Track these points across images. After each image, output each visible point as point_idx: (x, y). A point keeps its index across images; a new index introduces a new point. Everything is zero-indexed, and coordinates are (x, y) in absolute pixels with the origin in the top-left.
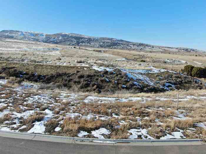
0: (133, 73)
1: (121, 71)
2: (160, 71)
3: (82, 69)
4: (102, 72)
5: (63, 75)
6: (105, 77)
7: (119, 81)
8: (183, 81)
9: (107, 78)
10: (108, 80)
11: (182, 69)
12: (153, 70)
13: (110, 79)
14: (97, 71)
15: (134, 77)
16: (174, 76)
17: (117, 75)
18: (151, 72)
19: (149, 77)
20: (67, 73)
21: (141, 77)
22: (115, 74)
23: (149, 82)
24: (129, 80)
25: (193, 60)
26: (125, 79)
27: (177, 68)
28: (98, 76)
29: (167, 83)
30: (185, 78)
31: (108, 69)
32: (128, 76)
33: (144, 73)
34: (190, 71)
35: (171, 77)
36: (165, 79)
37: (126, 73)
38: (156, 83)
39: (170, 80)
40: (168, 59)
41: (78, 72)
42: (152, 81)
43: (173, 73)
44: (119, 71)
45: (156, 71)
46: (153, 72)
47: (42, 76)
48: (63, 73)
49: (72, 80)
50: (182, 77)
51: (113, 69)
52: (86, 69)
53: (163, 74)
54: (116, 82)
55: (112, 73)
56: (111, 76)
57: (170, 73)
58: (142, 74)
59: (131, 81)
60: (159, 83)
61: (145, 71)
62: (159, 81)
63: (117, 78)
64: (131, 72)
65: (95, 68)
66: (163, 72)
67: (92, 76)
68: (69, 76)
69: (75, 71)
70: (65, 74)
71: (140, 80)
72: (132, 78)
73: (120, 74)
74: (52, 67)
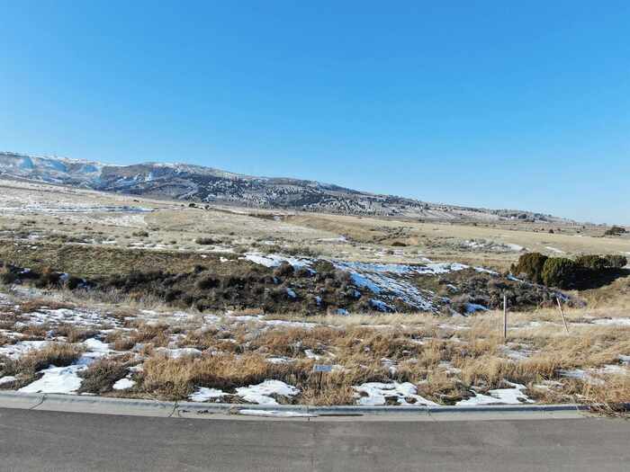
0: (371, 273)
1: (334, 268)
2: (449, 268)
3: (211, 261)
4: (275, 271)
5: (152, 280)
6: (283, 285)
7: (329, 295)
8: (518, 299)
9: (290, 286)
10: (292, 293)
11: (513, 265)
12: (429, 266)
13: (300, 291)
14: (261, 265)
15: (373, 287)
16: (492, 281)
17: (322, 280)
18: (423, 270)
19: (419, 287)
20: (165, 272)
21: (394, 286)
22: (314, 275)
23: (419, 299)
24: (357, 294)
25: (545, 243)
26: (346, 290)
27: (498, 261)
28: (262, 281)
29: (472, 302)
30: (524, 287)
31: (293, 262)
32: (356, 283)
33: (403, 275)
34: (536, 269)
35: (484, 286)
36: (466, 292)
37: (349, 275)
38: (440, 303)
39: (481, 293)
40: (473, 241)
41: (200, 269)
42: (426, 296)
43: (488, 274)
44: (328, 266)
45: (438, 268)
46: (430, 272)
47: (85, 281)
48: (151, 274)
49: (179, 293)
50: (515, 286)
51: (308, 262)
52: (226, 260)
53: (459, 277)
54: (318, 298)
55: (305, 273)
56: (304, 280)
57: (480, 273)
58: (395, 276)
59: (363, 297)
60: (448, 302)
61: (405, 269)
62: (447, 296)
63: (320, 288)
64: (364, 269)
65: (255, 257)
66: (459, 272)
67: (244, 282)
68: (172, 283)
69: (190, 267)
70: (159, 276)
71: (392, 293)
72: (366, 287)
73: (331, 276)
74: (119, 256)
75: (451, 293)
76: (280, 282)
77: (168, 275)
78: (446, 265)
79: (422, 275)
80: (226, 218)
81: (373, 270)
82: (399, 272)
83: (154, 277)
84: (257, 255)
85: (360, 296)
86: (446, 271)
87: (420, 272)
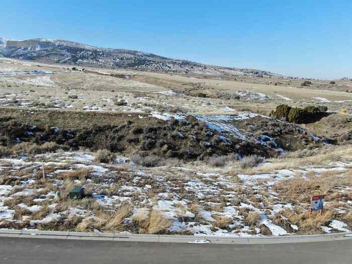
0: (214, 121)
1: (197, 120)
2: (249, 116)
3: (134, 118)
4: (169, 123)
5: (106, 130)
6: (175, 131)
7: (199, 135)
8: (283, 132)
9: (180, 131)
10: (181, 135)
11: (273, 111)
12: (239, 115)
13: (185, 133)
14: (162, 120)
15: (217, 128)
16: (270, 123)
17: (193, 127)
18: (237, 118)
19: (237, 127)
20: (112, 125)
21: (226, 128)
22: (189, 124)
23: (239, 134)
24: (212, 133)
25: (276, 92)
26: (206, 132)
28: (165, 129)
29: (263, 134)
31: (177, 117)
32: (210, 128)
33: (228, 121)
35: (266, 126)
36: (259, 129)
37: (205, 123)
38: (249, 136)
39: (266, 130)
41: (130, 123)
42: (242, 132)
43: (267, 118)
44: (194, 119)
45: (243, 116)
46: (240, 118)
47: (69, 131)
48: (105, 126)
49: (123, 136)
50: (280, 124)
51: (184, 117)
52: (142, 117)
53: (254, 121)
54: (195, 137)
55: (184, 124)
56: (185, 127)
57: (263, 118)
58: (225, 122)
59: (215, 135)
60: (252, 135)
61: (228, 118)
62: (251, 132)
63: (193, 131)
64: (211, 119)
65: (156, 115)
66: (254, 118)
67: (155, 130)
68: (117, 131)
69: (124, 122)
70: (110, 128)
71: (227, 132)
72: (215, 130)
73: (197, 124)
74: (82, 116)
75: (253, 130)
76: (174, 129)
77: (114, 127)
78: (247, 114)
79: (237, 121)
80: (100, 78)
81: (214, 119)
82: (226, 119)
83: (106, 128)
84: (158, 114)
85: (213, 135)
86: (248, 118)
87: (236, 119)
